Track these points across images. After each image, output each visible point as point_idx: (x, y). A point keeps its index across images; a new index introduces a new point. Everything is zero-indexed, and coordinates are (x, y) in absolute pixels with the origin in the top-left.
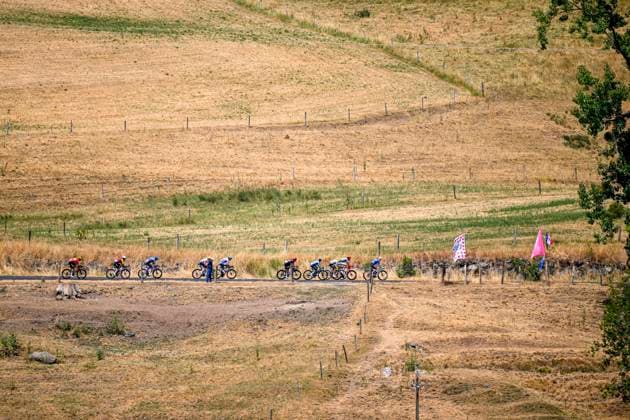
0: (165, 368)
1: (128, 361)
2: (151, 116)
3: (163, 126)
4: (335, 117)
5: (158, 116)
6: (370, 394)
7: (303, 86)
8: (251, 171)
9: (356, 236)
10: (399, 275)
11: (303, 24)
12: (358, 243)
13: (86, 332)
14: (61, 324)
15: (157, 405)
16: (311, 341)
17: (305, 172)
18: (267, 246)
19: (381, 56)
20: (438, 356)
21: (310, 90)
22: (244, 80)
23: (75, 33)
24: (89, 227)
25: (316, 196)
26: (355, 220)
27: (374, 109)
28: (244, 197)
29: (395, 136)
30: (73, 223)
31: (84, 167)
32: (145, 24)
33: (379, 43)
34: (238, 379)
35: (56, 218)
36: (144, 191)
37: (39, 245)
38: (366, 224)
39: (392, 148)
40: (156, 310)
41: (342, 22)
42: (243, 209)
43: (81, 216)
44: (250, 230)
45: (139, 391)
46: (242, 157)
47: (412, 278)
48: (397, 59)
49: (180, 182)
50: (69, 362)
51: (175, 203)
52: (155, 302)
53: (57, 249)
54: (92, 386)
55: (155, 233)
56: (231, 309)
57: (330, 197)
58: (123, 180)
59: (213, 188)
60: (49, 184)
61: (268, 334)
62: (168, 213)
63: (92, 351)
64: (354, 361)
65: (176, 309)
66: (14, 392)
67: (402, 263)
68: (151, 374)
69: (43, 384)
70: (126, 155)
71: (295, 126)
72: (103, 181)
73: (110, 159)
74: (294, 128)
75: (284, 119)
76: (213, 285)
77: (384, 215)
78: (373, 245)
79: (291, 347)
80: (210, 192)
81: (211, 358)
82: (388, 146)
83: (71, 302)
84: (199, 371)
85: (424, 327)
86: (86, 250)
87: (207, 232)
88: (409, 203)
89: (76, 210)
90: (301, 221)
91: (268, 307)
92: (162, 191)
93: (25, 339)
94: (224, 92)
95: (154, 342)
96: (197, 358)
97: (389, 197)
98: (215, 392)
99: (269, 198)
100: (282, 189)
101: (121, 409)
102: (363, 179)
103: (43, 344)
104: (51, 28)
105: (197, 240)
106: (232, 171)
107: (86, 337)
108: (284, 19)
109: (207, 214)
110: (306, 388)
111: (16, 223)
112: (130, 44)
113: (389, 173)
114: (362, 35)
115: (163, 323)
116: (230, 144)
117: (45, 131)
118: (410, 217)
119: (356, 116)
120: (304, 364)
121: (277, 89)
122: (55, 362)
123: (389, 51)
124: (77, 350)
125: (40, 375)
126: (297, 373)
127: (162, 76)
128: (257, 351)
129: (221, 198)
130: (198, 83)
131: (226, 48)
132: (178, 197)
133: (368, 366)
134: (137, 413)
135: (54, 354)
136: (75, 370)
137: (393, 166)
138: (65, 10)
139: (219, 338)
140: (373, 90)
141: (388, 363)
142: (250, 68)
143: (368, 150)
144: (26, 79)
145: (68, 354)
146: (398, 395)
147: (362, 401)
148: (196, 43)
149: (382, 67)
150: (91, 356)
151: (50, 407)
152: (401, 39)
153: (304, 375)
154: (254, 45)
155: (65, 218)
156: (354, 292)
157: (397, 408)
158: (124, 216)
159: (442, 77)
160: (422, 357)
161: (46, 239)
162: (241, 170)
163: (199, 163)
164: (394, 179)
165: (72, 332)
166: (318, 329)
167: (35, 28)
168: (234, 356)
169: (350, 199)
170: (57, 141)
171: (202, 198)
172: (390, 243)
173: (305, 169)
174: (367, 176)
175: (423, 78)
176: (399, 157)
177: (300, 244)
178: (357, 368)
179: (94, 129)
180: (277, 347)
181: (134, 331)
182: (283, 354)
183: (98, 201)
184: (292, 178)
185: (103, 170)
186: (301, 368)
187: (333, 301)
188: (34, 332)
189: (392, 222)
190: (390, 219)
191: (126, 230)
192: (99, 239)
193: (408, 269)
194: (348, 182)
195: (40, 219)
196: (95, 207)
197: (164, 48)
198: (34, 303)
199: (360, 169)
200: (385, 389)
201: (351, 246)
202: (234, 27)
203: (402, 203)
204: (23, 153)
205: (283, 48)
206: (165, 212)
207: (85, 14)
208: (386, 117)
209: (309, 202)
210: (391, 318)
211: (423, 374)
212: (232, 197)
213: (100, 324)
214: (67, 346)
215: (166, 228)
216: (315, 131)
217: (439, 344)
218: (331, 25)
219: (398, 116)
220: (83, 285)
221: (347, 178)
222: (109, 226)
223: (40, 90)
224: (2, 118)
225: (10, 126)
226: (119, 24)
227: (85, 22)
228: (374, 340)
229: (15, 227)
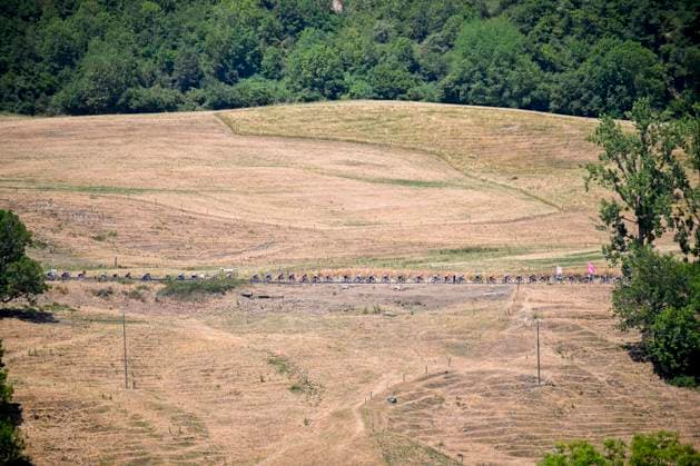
0: (438, 318)
1: (422, 315)
2: (431, 219)
3: (436, 223)
4: (504, 219)
5: (434, 219)
6: (519, 328)
7: (491, 207)
8: (470, 241)
9: (513, 265)
10: (530, 281)
11: (491, 183)
12: (513, 269)
13: (406, 304)
14: (397, 301)
15: (434, 333)
16: (495, 307)
17: (492, 241)
18: (476, 270)
19: (522, 194)
20: (546, 313)
21: (494, 208)
22: (467, 205)
23: (401, 187)
24: (407, 263)
25: (496, 250)
26: (512, 259)
27: (520, 216)
28: (468, 250)
29: (528, 226)
30: (401, 262)
31: (405, 239)
32: (429, 183)
33: (521, 189)
34: (466, 322)
35: (394, 259)
36: (429, 248)
37: (388, 270)
38: (517, 261)
40: (434, 295)
41: (507, 181)
42: (468, 255)
43: (404, 258)
44: (470, 263)
45: (427, 327)
46: (467, 235)
47: (535, 282)
48: (528, 196)
49: (443, 245)
50: (400, 316)
51: (441, 253)
52: (433, 292)
53: (394, 271)
54: (409, 325)
55: (433, 265)
56: (463, 294)
57: (502, 251)
58: (421, 244)
59: (456, 247)
60: (391, 246)
61: (478, 304)
62: (439, 257)
63: (409, 311)
64: (512, 315)
65: (442, 295)
66: (378, 327)
67: (531, 276)
68: (432, 320)
69: (390, 324)
70: (422, 235)
71: (488, 223)
72: (413, 245)
73: (415, 236)
75: (483, 220)
76: (456, 285)
77: (524, 257)
78: (520, 269)
79: (487, 310)
80: (455, 249)
81: (456, 314)
82: (525, 230)
83: (401, 292)
84: (451, 319)
85: (540, 301)
86: (406, 272)
87: (454, 264)
88: (534, 252)
89: (402, 256)
90: (491, 260)
91: (478, 294)
92: (436, 248)
93: (382, 307)
94: (460, 209)
95: (433, 308)
96: (450, 314)
97: (527, 250)
98: (457, 327)
99: (478, 251)
100: (483, 247)
101: (421, 334)
103: (390, 309)
104: (392, 185)
105: (449, 267)
106: (464, 241)
107: (407, 306)
108: (483, 181)
109: (453, 257)
110: (493, 325)
111: (379, 261)
112: (423, 191)
113: (526, 241)
114: (514, 187)
115: (437, 300)
116: (462, 230)
117: (389, 225)
118: (534, 258)
119: (512, 219)
120: (492, 316)
121: (481, 208)
122: (394, 316)
123: (525, 193)
124: (403, 311)
125: (389, 321)
126: (490, 320)
128: (474, 311)
129: (459, 251)
130: (450, 206)
131: (461, 192)
132: (442, 251)
133: (518, 317)
134: (427, 335)
135: (394, 312)
136: (403, 319)
137: (527, 238)
138: (397, 178)
139: (459, 306)
141: (526, 315)
142: (470, 200)
143: (517, 232)
144: (382, 205)
145: (399, 312)
146: (530, 328)
147: (517, 331)
148: (449, 190)
149: (522, 199)
150: (409, 313)
151: (393, 333)
152: (530, 188)
153: (493, 320)
154: (472, 191)
155: (398, 259)
156: (512, 288)
157: (531, 333)
158: (422, 258)
159: (546, 203)
160: (539, 313)
161: (391, 268)
162: (467, 240)
163: (450, 237)
164: (527, 243)
165: (401, 304)
166: (498, 302)
167: (385, 185)
168: (465, 313)
169: (510, 251)
170: (395, 229)
171: (452, 251)
172: (526, 268)
174: (516, 243)
175: (539, 203)
176: (530, 234)
178: (513, 318)
179: (409, 225)
180: (482, 310)
181: (425, 303)
182: (484, 312)
183: (411, 252)
184: (487, 243)
185: (412, 240)
186: (491, 318)
187: (503, 291)
188: (386, 304)
190: (526, 259)
191: (422, 264)
192: (411, 267)
193: (533, 279)
194: (509, 244)
195: (388, 259)
196: (410, 255)
197: (436, 193)
198: (385, 292)
199: (514, 239)
200: (525, 326)
201: (511, 270)
202: (464, 184)
203: (531, 252)
204: (381, 234)
205: (483, 192)
206: (437, 256)
207: (405, 179)
208: (524, 219)
209: (494, 252)
210: (527, 298)
211: (540, 320)
212: (463, 251)
213: (412, 301)
214: (400, 309)
215: (438, 263)
216: (496, 224)
217: (546, 308)
218: (502, 183)
219: (528, 218)
220: (405, 285)
222: (415, 262)
223: (387, 209)
224: (373, 220)
225: (376, 224)
226: (418, 183)
227: (405, 183)
228: (520, 307)
229: (378, 263)
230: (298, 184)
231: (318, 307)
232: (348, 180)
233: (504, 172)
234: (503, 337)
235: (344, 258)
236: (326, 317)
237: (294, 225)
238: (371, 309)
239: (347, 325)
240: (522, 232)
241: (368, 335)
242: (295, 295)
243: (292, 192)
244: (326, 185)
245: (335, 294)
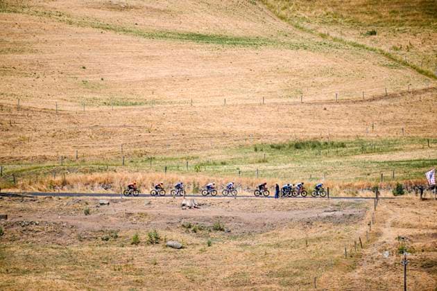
0: (250, 252)
1: (226, 247)
2: (242, 95)
3: (248, 102)
4: (354, 97)
5: (245, 96)
6: (376, 268)
7: (334, 77)
8: (302, 130)
9: (368, 169)
10: (394, 194)
11: (335, 39)
12: (369, 174)
13: (200, 229)
14: (185, 225)
16: (340, 235)
17: (335, 130)
18: (312, 176)
19: (383, 58)
20: (418, 244)
21: (339, 80)
22: (298, 74)
23: (194, 44)
24: (202, 165)
25: (343, 145)
26: (367, 160)
27: (379, 92)
28: (298, 146)
29: (392, 108)
30: (192, 162)
31: (199, 127)
32: (237, 39)
33: (381, 51)
34: (294, 258)
35: (182, 158)
36: (236, 142)
37: (171, 176)
38: (374, 162)
39: (390, 116)
40: (243, 216)
41: (359, 38)
42: (298, 153)
43: (198, 158)
44: (301, 166)
45: (233, 266)
46: (297, 121)
47: (402, 196)
48: (394, 61)
49: (259, 136)
50: (190, 248)
51: (256, 150)
52: (243, 211)
54: (204, 263)
55: (243, 168)
56: (291, 214)
57: (351, 146)
58: (224, 135)
59: (279, 141)
60: (178, 137)
61: (313, 231)
62: (252, 156)
63: (204, 241)
64: (367, 247)
65: (256, 215)
66: (156, 266)
67: (396, 187)
68: (241, 255)
69: (174, 261)
70: (226, 120)
71: (330, 102)
72: (211, 136)
73: (215, 122)
74: (329, 103)
75: (324, 98)
76: (280, 200)
77: (384, 157)
78: (378, 175)
79: (327, 239)
80: (277, 143)
81: (278, 245)
82: (387, 115)
83: (191, 210)
84: (271, 254)
85: (409, 226)
87: (275, 167)
88: (400, 150)
89: (194, 154)
90: (333, 161)
91: (313, 213)
92: (248, 142)
93: (162, 234)
94: (286, 81)
95: (243, 235)
96: (269, 245)
97: (389, 146)
98: (280, 267)
99: (314, 147)
100: (322, 141)
101: (222, 276)
102: (371, 135)
103: (174, 236)
104: (179, 41)
105: (269, 172)
106: (291, 130)
107: (201, 232)
108: (323, 36)
109: (275, 156)
110: (336, 264)
111: (157, 162)
112: (228, 52)
113: (389, 131)
114: (371, 46)
115: (248, 224)
116: (290, 114)
117: (175, 105)
118: (401, 158)
119: (367, 96)
120: (335, 249)
121: (319, 79)
122: (181, 248)
123: (388, 56)
124: (195, 240)
125: (172, 256)
126: (331, 255)
127: (247, 71)
128: (307, 241)
129: (285, 147)
130: (270, 76)
131: (287, 54)
132: (257, 146)
133: (375, 250)
134: (232, 279)
135: (180, 242)
136: (194, 253)
137: (391, 127)
138: (188, 30)
139: (283, 233)
140: (379, 80)
141: (387, 248)
142: (302, 66)
143: (375, 117)
144: (164, 73)
145: (189, 243)
146: (394, 268)
147: (371, 272)
148: (268, 51)
149: (384, 66)
150: (203, 244)
151: (178, 276)
152: (395, 49)
153: (336, 256)
154: (305, 52)
155: (188, 159)
156: (366, 205)
157: (393, 276)
158: (224, 158)
159: (421, 72)
160: (408, 245)
161: (176, 172)
162: (296, 129)
163: (270, 125)
164: (390, 135)
165: (192, 229)
166: (344, 227)
167: (169, 41)
168: (292, 244)
169: (364, 147)
170: (183, 111)
171: (272, 147)
172: (388, 174)
173: (336, 129)
175: (409, 73)
176: (394, 121)
177: (333, 175)
178: (367, 251)
179: (206, 104)
180: (319, 239)
181: (230, 229)
182: (322, 243)
183: (208, 148)
184: (328, 134)
185: (211, 129)
186: (333, 251)
187: (353, 210)
188: (168, 229)
189: (390, 162)
190: (389, 160)
191: (225, 166)
192: (209, 172)
193: (399, 191)
194: (363, 136)
195: (172, 159)
196: (206, 152)
197: (249, 54)
198: (167, 211)
199: (370, 129)
200: (385, 265)
201: (365, 176)
202: (292, 41)
203: (396, 150)
204: (162, 119)
205: (323, 54)
206: (249, 155)
207: (200, 33)
208: (386, 96)
209: (339, 149)
210: (389, 221)
211: (409, 255)
212: (291, 146)
213: (209, 224)
214: (189, 238)
215: (250, 165)
216: (342, 105)
217: (418, 237)
218: (352, 40)
219: (393, 96)
220: (198, 200)
221: (362, 134)
222: (215, 164)
223: (172, 80)
224: (149, 97)
225: (154, 102)
226: (221, 39)
227: (200, 38)
228: (378, 234)
229: (157, 164)
230: (32, 39)
231: (61, 233)
232: (110, 34)
233: (355, 23)
234: (351, 282)
235: (102, 156)
236: (74, 248)
237: (24, 104)
238: (144, 237)
239: (107, 261)
240: (383, 117)
241: (139, 278)
242: (25, 214)
243: (22, 51)
244: (75, 41)
245: (87, 213)
